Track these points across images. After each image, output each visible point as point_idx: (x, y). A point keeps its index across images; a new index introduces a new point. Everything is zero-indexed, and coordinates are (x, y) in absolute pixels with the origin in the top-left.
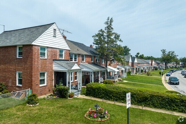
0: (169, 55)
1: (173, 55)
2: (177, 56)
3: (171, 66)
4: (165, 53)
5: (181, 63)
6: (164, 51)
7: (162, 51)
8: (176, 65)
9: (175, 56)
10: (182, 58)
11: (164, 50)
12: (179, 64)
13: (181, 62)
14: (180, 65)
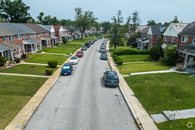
0: (85, 17)
1: (92, 17)
2: (97, 19)
3: (91, 33)
4: (81, 15)
5: (101, 29)
6: (79, 11)
7: (76, 10)
8: (96, 31)
9: (94, 18)
10: (103, 22)
11: (79, 9)
12: (99, 30)
13: (102, 27)
14: (101, 31)
